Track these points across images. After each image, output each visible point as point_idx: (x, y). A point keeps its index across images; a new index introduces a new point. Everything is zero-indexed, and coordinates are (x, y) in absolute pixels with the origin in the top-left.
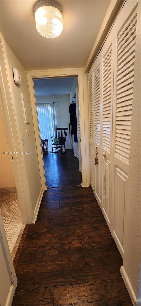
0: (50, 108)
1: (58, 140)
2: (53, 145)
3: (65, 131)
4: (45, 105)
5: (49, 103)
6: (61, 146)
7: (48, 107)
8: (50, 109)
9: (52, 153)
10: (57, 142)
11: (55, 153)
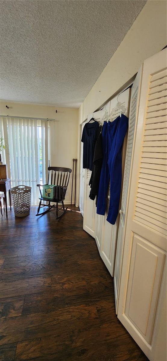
0: (40, 128)
1: (51, 191)
2: (41, 200)
3: (66, 173)
4: (31, 121)
5: (40, 119)
6: (57, 204)
7: (36, 127)
8: (40, 130)
9: (37, 215)
10: (50, 196)
11: (43, 214)
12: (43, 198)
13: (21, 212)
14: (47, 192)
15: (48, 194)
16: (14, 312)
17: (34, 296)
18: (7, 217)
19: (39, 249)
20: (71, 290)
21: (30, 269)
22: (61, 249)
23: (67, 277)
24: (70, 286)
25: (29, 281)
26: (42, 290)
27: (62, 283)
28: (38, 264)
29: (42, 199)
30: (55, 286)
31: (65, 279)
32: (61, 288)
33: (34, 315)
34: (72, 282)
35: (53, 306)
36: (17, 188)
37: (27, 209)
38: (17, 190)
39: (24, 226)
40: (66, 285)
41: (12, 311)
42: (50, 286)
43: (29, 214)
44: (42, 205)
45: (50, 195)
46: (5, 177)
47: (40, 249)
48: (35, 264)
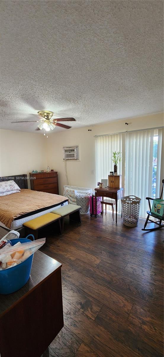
0: (157, 137)
1: (162, 208)
5: (157, 128)
9: (143, 230)
10: (159, 213)
11: (152, 230)
12: (152, 213)
13: (128, 221)
14: (156, 207)
15: (158, 210)
16: (90, 312)
17: (110, 311)
18: (116, 223)
19: (132, 267)
20: (151, 338)
21: (117, 282)
22: (158, 281)
23: (152, 318)
24: (151, 332)
25: (112, 294)
26: (120, 312)
27: (142, 321)
28: (126, 282)
29: (150, 214)
30: (133, 318)
31: (148, 319)
32: (140, 325)
33: (104, 330)
34: (155, 329)
35: (124, 338)
36: (128, 197)
37: (135, 220)
38: (128, 199)
39: (128, 237)
40: (147, 327)
41: (89, 310)
42: (128, 313)
43: (136, 226)
44: (150, 220)
45: (159, 211)
46: (118, 187)
47: (134, 267)
48: (123, 280)
